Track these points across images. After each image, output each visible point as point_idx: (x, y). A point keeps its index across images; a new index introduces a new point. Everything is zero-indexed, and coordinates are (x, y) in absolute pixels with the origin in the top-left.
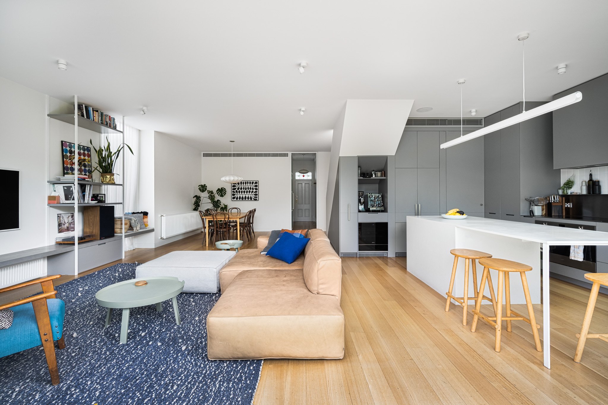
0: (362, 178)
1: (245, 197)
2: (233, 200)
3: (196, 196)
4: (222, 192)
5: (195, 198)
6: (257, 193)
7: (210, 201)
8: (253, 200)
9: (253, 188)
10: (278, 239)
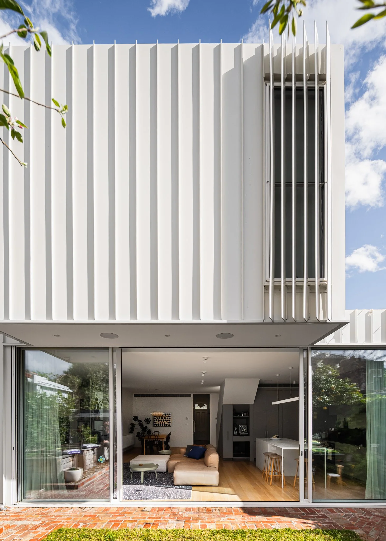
0: (235, 416)
1: (163, 424)
2: (154, 426)
3: (132, 424)
4: (147, 421)
5: (131, 425)
6: (170, 421)
7: (139, 427)
8: (167, 426)
9: (167, 418)
10: (191, 450)
